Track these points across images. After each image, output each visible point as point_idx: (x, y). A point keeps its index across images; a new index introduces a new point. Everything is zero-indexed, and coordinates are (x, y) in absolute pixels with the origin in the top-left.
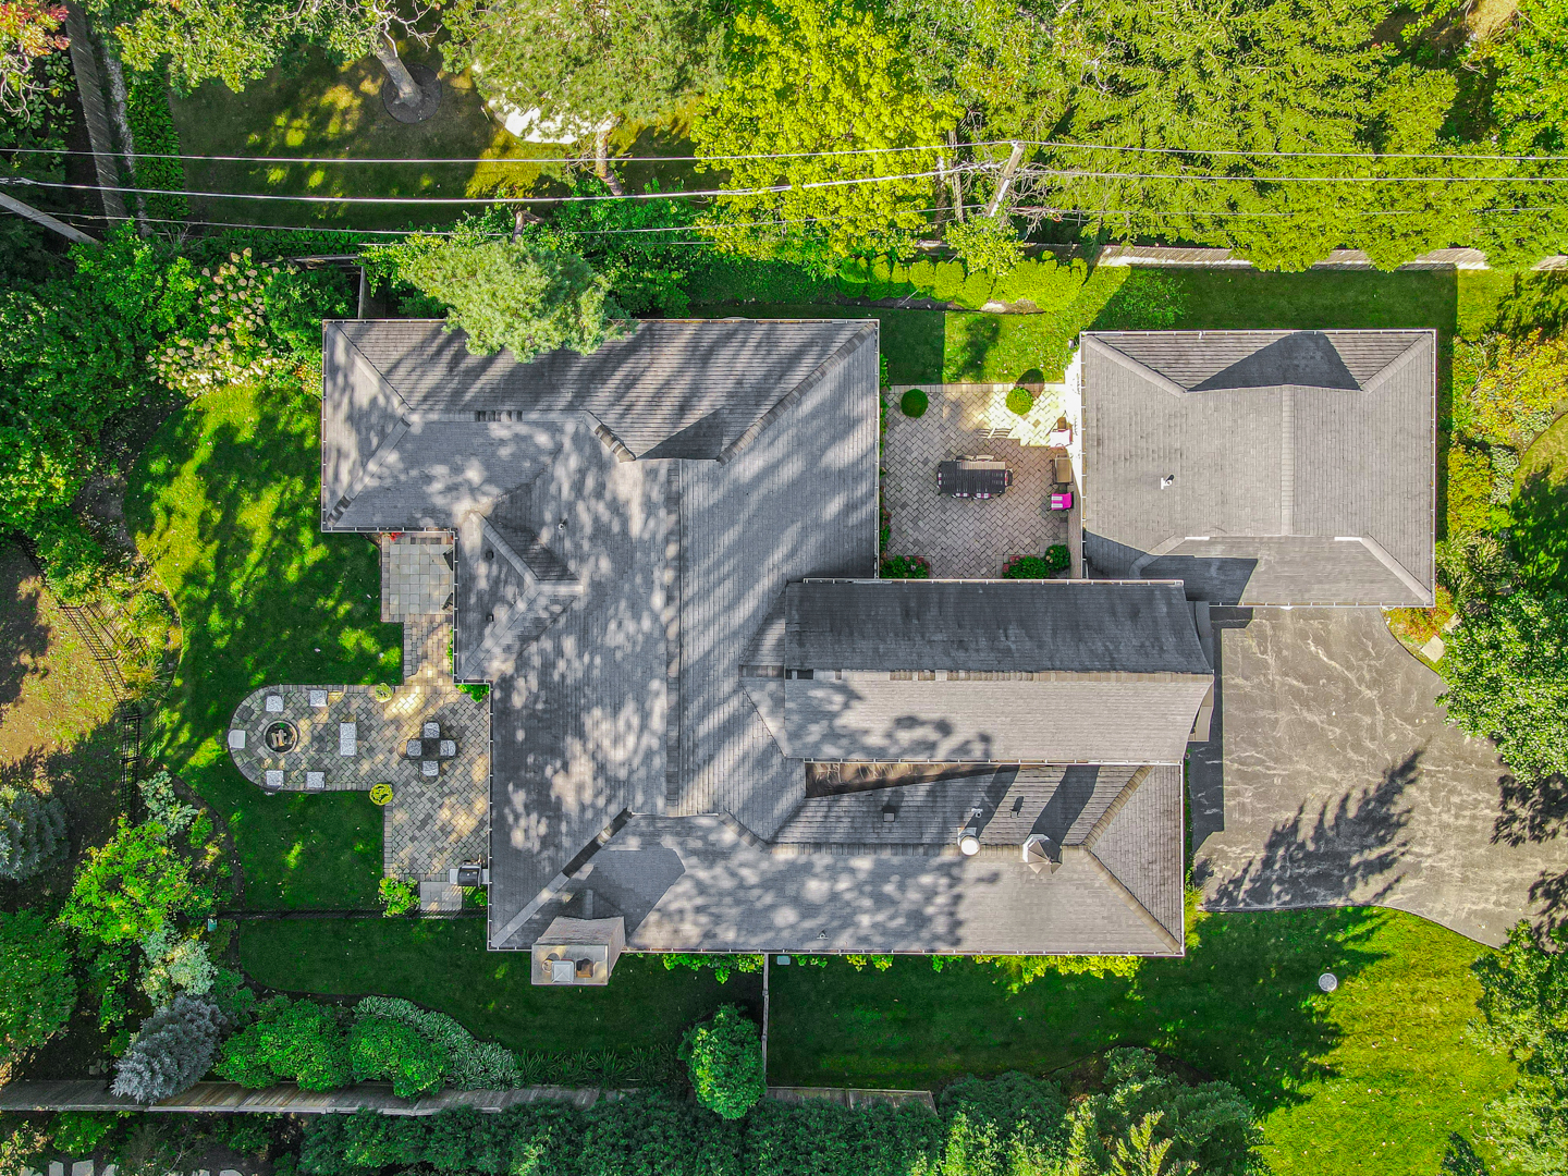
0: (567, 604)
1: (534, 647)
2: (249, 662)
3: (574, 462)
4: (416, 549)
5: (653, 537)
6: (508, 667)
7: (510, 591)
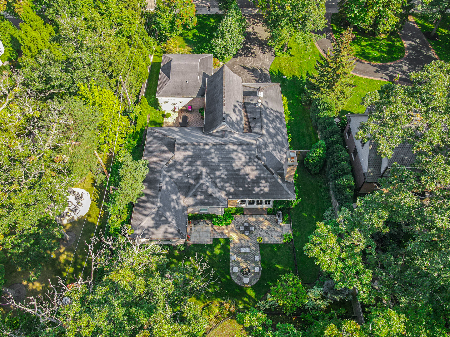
0: (208, 174)
1: (219, 185)
2: (224, 280)
3: (174, 172)
4: (193, 235)
5: (193, 148)
6: (224, 193)
7: (204, 188)
